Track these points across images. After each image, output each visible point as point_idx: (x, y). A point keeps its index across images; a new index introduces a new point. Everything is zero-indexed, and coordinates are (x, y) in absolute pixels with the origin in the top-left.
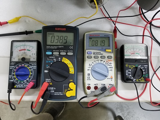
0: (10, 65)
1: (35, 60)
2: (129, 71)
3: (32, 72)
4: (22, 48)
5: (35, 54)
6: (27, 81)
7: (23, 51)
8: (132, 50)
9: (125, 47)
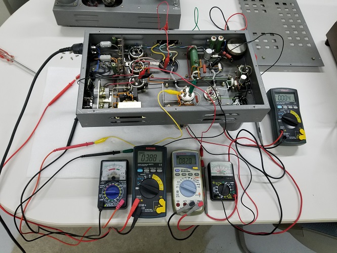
0: (100, 184)
1: (125, 179)
2: (216, 188)
3: (122, 190)
4: (112, 167)
5: (125, 173)
6: (117, 200)
7: (113, 171)
8: (218, 168)
9: (211, 166)
